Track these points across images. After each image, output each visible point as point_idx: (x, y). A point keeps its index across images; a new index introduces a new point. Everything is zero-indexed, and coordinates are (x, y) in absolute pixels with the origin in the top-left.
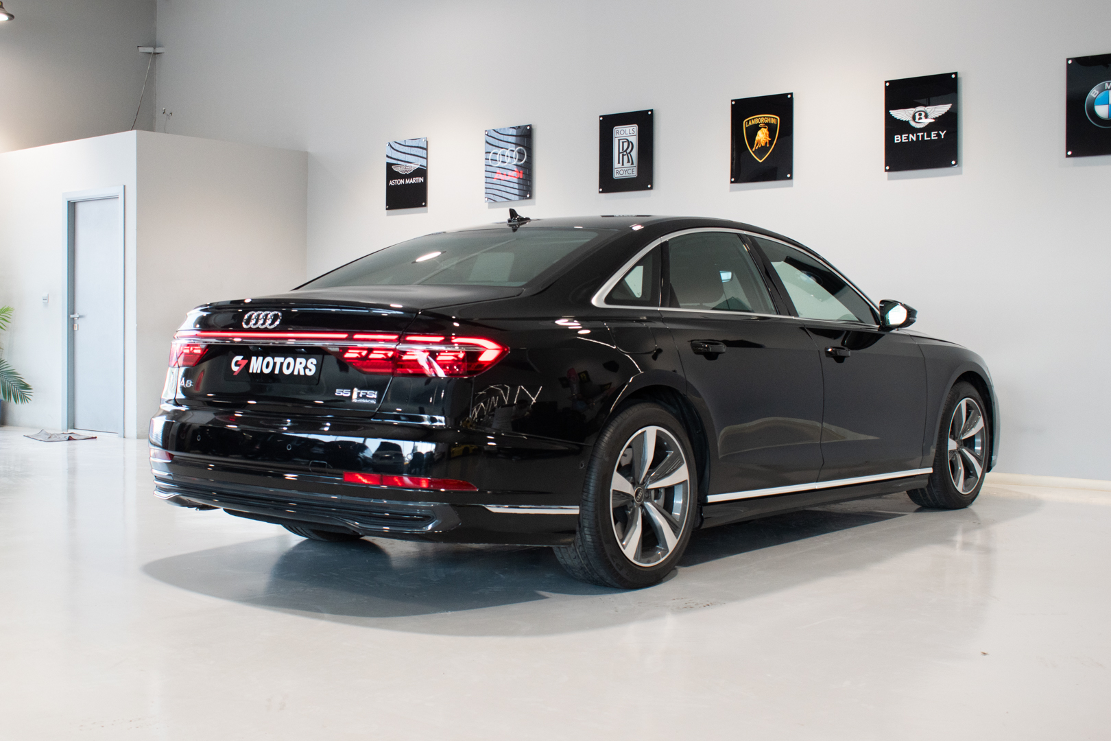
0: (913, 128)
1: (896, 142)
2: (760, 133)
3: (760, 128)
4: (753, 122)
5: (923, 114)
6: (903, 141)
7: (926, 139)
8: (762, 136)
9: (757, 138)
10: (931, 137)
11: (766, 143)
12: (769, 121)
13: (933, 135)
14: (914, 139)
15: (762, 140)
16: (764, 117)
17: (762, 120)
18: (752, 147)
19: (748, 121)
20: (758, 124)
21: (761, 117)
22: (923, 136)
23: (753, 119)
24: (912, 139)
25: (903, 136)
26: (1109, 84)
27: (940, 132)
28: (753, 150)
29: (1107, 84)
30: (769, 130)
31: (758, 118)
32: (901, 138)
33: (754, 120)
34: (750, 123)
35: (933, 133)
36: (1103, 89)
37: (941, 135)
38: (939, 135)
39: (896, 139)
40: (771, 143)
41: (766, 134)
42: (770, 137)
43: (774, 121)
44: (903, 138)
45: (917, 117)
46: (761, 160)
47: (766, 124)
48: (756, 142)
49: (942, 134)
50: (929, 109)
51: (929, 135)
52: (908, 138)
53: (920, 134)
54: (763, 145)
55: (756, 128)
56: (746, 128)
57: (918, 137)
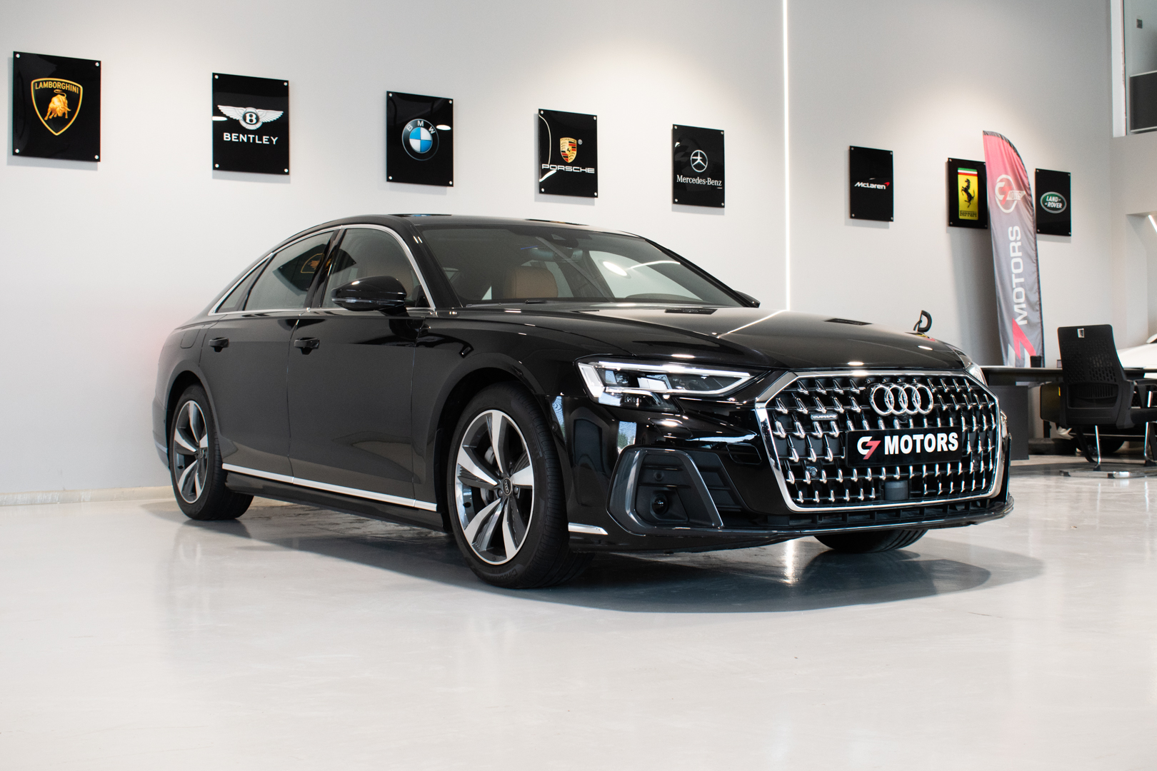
0: (244, 128)
1: (225, 139)
2: (55, 100)
3: (56, 95)
4: (46, 85)
5: (254, 116)
6: (233, 140)
7: (257, 142)
8: (58, 104)
9: (51, 105)
10: (262, 141)
11: (64, 114)
12: (67, 87)
13: (264, 140)
14: (245, 140)
15: (58, 109)
16: (62, 82)
17: (59, 85)
18: (44, 114)
19: (38, 83)
20: (53, 89)
21: (57, 82)
22: (254, 139)
23: (46, 81)
24: (242, 140)
25: (233, 135)
26: (421, 121)
27: (272, 138)
28: (46, 119)
29: (419, 122)
30: (67, 98)
31: (53, 81)
32: (231, 137)
33: (48, 83)
34: (41, 85)
35: (264, 137)
36: (416, 126)
37: (272, 141)
38: (270, 140)
39: (225, 137)
40: (71, 114)
41: (64, 103)
42: (69, 107)
43: (75, 89)
44: (233, 137)
45: (248, 118)
46: (57, 132)
47: (65, 91)
48: (49, 110)
49: (274, 140)
50: (260, 112)
51: (261, 139)
52: (238, 138)
53: (251, 136)
54: (60, 115)
55: (50, 94)
56: (35, 91)
57: (248, 138)
